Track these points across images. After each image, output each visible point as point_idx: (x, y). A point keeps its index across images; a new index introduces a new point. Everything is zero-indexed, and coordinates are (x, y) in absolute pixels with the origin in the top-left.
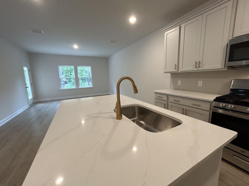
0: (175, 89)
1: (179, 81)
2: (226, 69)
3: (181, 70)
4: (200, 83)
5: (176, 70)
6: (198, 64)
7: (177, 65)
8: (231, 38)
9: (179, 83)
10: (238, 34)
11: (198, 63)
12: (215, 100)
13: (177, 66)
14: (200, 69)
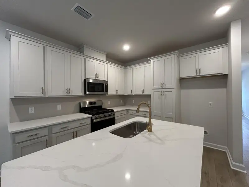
6: (68, 91)
14: (70, 95)
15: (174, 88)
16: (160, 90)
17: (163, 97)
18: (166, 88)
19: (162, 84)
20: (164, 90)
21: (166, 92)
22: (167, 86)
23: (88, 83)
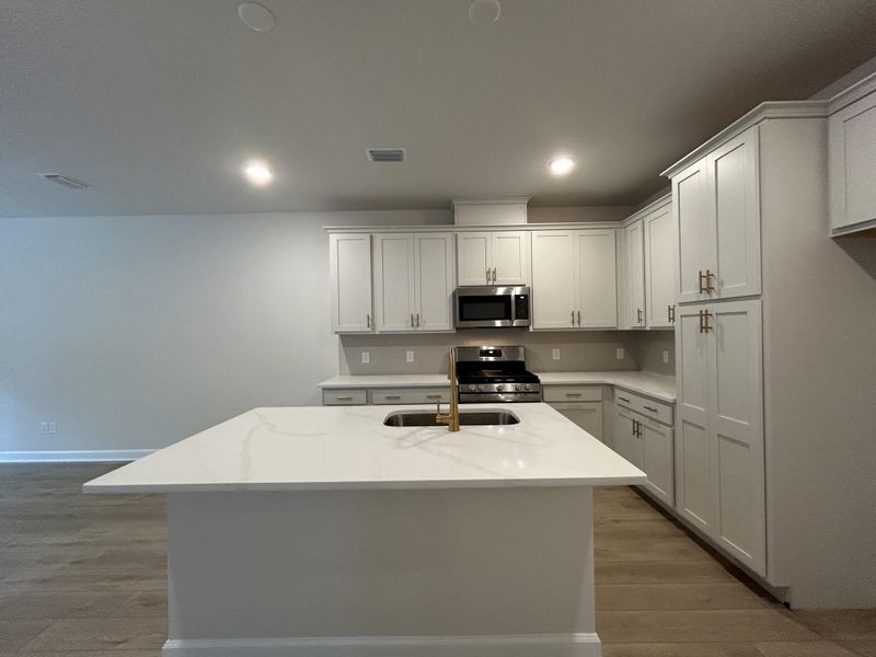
0: (353, 374)
1: (364, 354)
3: (381, 328)
4: (410, 356)
5: (370, 329)
6: (416, 320)
7: (370, 316)
8: (455, 287)
9: (364, 357)
10: (463, 282)
11: (415, 317)
13: (371, 321)
14: (420, 329)
15: (757, 297)
16: (696, 309)
17: (711, 337)
18: (722, 297)
19: (707, 282)
20: (713, 308)
21: (721, 317)
22: (726, 287)
23: (460, 298)
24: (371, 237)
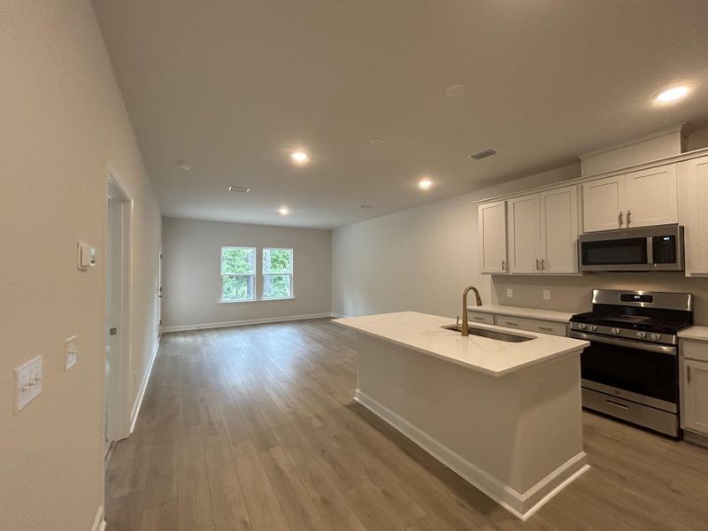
0: (501, 304)
1: (508, 290)
2: (581, 275)
3: (513, 271)
4: (547, 294)
5: (504, 271)
6: (541, 264)
7: (505, 261)
8: (581, 234)
9: (510, 293)
10: (590, 228)
11: (540, 261)
12: (571, 320)
13: (506, 265)
23: (583, 243)
24: (506, 203)
